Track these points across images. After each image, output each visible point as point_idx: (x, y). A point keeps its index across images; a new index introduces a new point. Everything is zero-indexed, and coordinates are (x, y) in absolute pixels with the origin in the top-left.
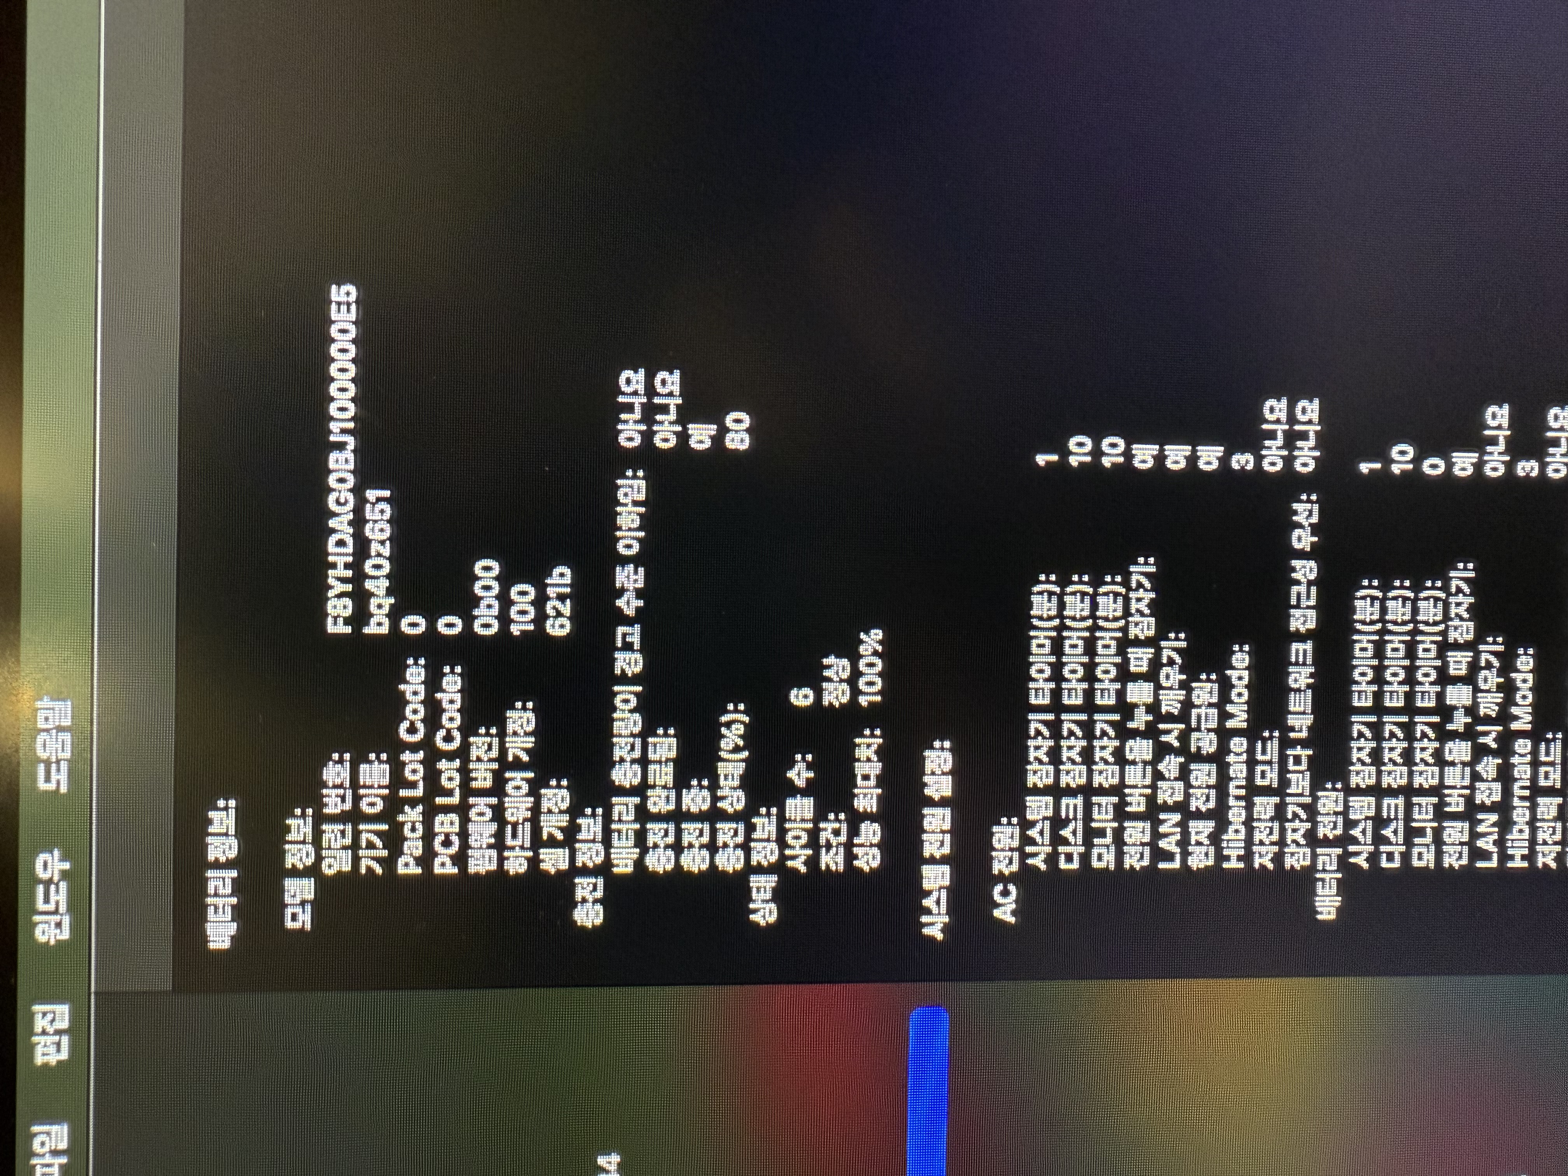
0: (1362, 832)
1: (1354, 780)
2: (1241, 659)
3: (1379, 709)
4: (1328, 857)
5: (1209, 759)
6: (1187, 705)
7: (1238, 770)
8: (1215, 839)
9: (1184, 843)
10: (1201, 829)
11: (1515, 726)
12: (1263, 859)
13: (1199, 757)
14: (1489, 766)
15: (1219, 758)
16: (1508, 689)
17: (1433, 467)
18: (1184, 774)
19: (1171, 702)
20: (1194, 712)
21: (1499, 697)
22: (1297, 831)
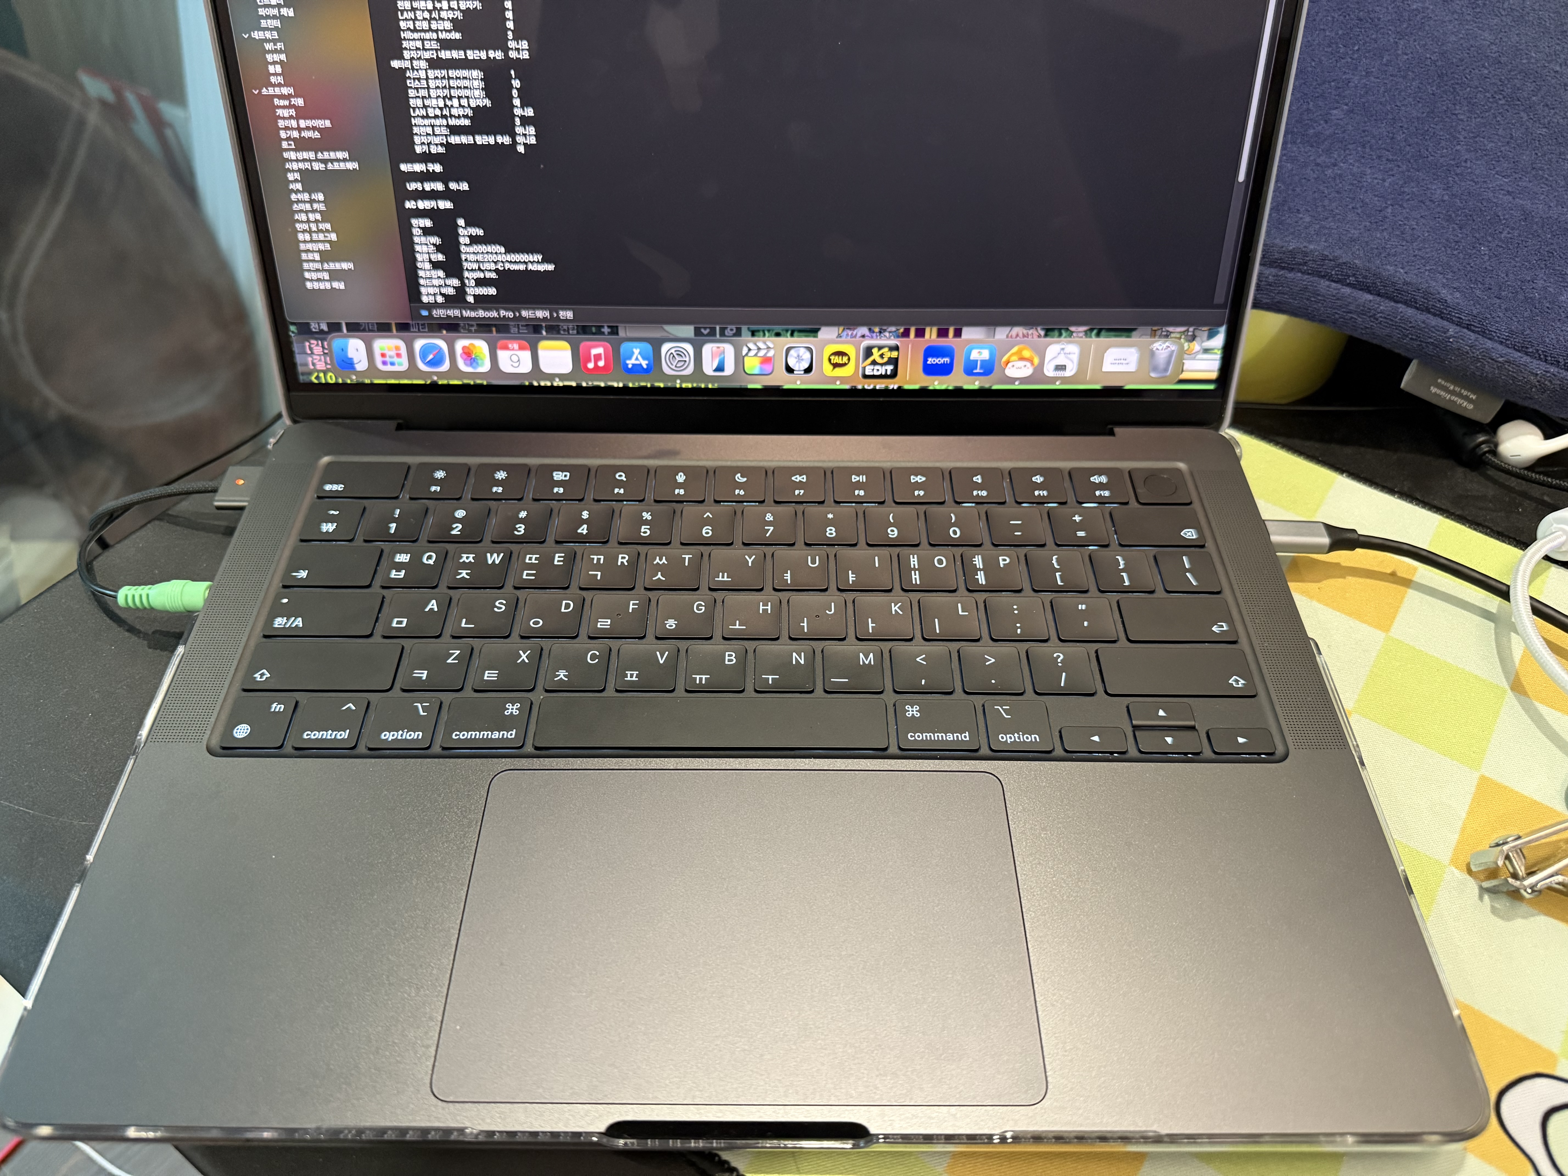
0: (415, 74)
1: (429, 71)
2: (457, 36)
3: (449, 78)
4: (407, 64)
5: (430, 27)
6: (443, 20)
7: (428, 36)
8: (409, 29)
9: (406, 19)
10: (410, 25)
11: (449, 119)
12: (405, 44)
13: (430, 23)
14: (438, 112)
15: (430, 30)
16: (459, 117)
17: (515, 93)
18: (425, 19)
19: (444, 14)
20: (442, 22)
21: (457, 115)
22: (414, 54)
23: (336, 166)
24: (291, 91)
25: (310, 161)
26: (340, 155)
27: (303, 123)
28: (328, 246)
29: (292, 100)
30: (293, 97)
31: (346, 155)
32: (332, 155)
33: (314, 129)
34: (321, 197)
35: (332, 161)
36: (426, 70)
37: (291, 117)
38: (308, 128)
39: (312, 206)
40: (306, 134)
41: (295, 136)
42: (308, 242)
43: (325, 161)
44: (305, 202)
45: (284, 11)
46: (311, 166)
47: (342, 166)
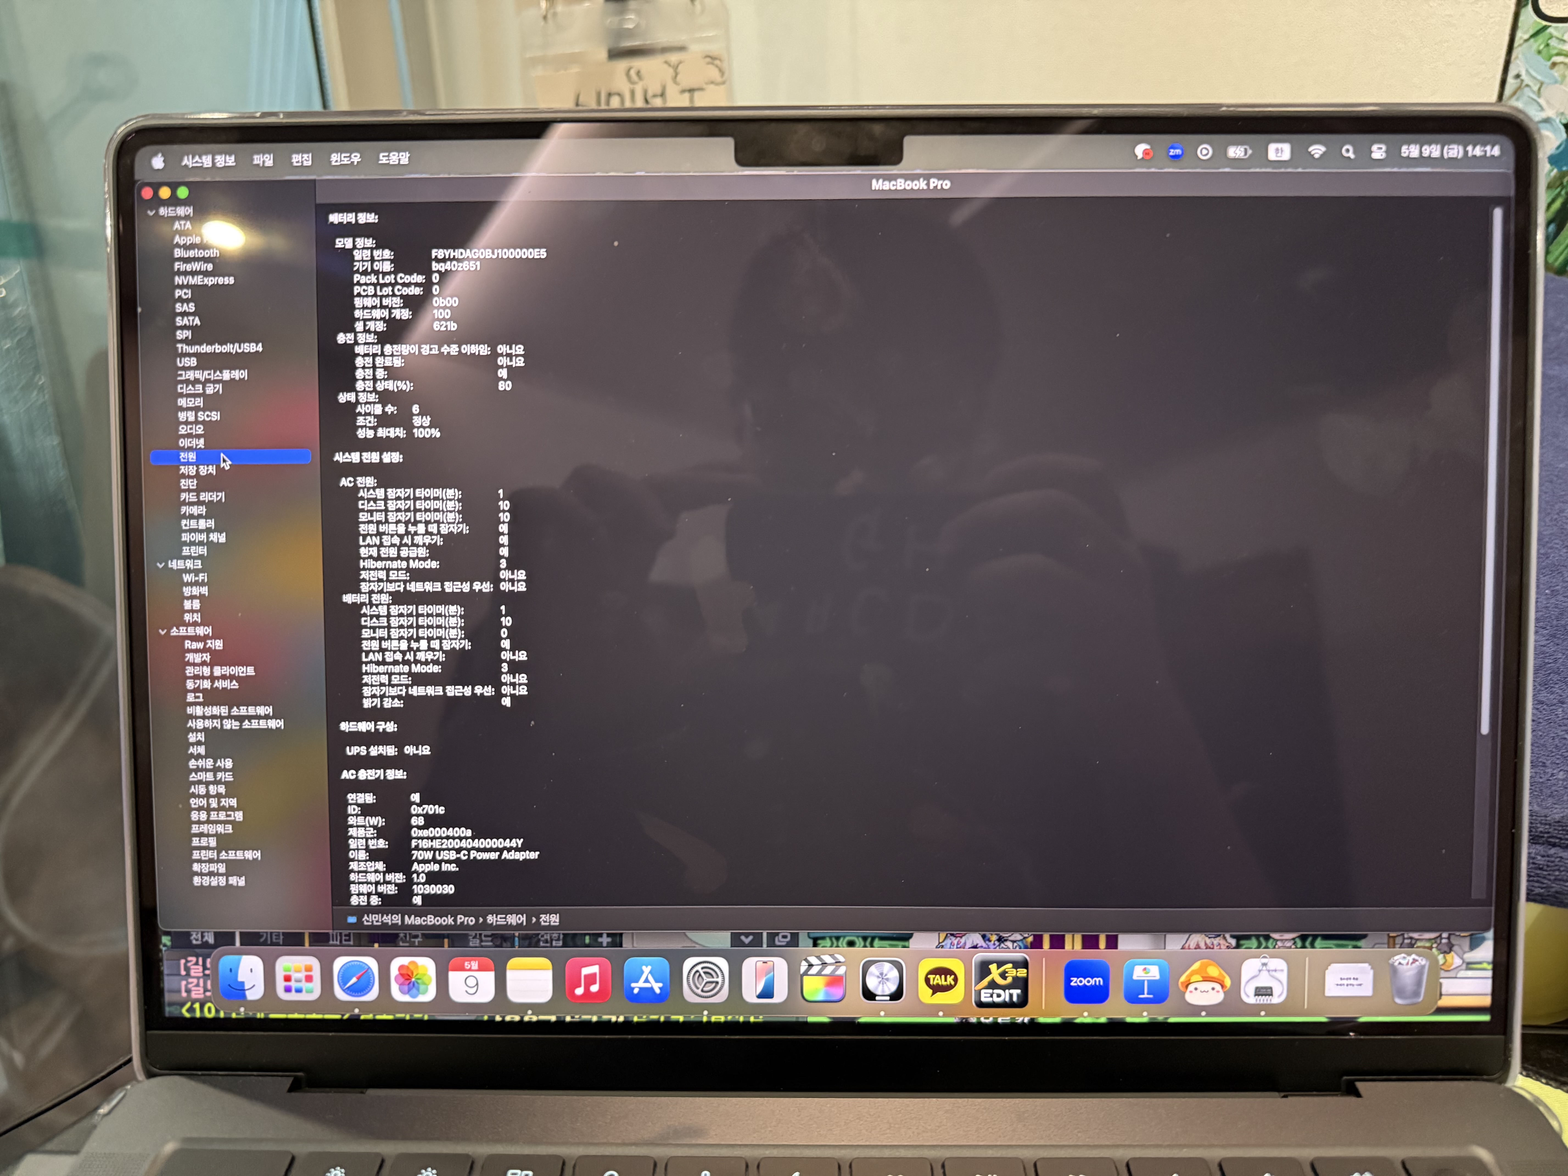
0: (374, 611)
1: (392, 607)
2: (434, 565)
3: (418, 615)
4: (364, 598)
5: (399, 554)
6: (417, 546)
7: (395, 565)
8: (371, 557)
9: (369, 546)
10: (374, 552)
11: (413, 665)
12: (364, 575)
13: (399, 550)
14: (399, 657)
15: (399, 558)
16: (426, 663)
17: (504, 633)
18: (393, 545)
19: (418, 540)
20: (415, 548)
21: (423, 660)
22: (375, 587)
23: (255, 724)
24: (209, 630)
25: (222, 718)
26: (261, 710)
27: (218, 671)
28: (229, 829)
29: (209, 641)
30: (211, 638)
31: (269, 710)
32: (251, 710)
33: (232, 677)
34: (229, 763)
35: (250, 718)
36: (388, 605)
37: (204, 663)
38: (224, 677)
39: (215, 776)
40: (220, 684)
41: (205, 686)
42: (203, 823)
43: (241, 719)
44: (207, 770)
45: (214, 537)
46: (222, 725)
47: (263, 724)
